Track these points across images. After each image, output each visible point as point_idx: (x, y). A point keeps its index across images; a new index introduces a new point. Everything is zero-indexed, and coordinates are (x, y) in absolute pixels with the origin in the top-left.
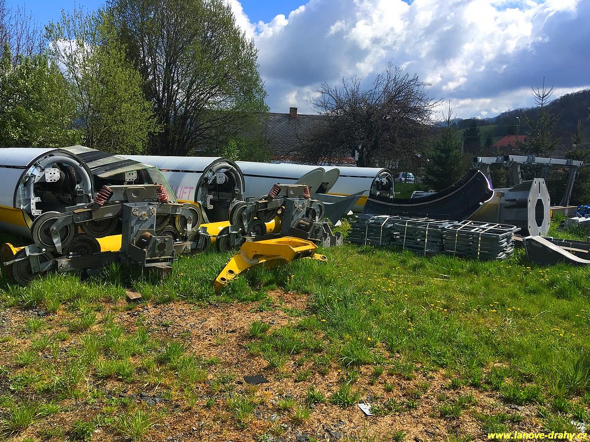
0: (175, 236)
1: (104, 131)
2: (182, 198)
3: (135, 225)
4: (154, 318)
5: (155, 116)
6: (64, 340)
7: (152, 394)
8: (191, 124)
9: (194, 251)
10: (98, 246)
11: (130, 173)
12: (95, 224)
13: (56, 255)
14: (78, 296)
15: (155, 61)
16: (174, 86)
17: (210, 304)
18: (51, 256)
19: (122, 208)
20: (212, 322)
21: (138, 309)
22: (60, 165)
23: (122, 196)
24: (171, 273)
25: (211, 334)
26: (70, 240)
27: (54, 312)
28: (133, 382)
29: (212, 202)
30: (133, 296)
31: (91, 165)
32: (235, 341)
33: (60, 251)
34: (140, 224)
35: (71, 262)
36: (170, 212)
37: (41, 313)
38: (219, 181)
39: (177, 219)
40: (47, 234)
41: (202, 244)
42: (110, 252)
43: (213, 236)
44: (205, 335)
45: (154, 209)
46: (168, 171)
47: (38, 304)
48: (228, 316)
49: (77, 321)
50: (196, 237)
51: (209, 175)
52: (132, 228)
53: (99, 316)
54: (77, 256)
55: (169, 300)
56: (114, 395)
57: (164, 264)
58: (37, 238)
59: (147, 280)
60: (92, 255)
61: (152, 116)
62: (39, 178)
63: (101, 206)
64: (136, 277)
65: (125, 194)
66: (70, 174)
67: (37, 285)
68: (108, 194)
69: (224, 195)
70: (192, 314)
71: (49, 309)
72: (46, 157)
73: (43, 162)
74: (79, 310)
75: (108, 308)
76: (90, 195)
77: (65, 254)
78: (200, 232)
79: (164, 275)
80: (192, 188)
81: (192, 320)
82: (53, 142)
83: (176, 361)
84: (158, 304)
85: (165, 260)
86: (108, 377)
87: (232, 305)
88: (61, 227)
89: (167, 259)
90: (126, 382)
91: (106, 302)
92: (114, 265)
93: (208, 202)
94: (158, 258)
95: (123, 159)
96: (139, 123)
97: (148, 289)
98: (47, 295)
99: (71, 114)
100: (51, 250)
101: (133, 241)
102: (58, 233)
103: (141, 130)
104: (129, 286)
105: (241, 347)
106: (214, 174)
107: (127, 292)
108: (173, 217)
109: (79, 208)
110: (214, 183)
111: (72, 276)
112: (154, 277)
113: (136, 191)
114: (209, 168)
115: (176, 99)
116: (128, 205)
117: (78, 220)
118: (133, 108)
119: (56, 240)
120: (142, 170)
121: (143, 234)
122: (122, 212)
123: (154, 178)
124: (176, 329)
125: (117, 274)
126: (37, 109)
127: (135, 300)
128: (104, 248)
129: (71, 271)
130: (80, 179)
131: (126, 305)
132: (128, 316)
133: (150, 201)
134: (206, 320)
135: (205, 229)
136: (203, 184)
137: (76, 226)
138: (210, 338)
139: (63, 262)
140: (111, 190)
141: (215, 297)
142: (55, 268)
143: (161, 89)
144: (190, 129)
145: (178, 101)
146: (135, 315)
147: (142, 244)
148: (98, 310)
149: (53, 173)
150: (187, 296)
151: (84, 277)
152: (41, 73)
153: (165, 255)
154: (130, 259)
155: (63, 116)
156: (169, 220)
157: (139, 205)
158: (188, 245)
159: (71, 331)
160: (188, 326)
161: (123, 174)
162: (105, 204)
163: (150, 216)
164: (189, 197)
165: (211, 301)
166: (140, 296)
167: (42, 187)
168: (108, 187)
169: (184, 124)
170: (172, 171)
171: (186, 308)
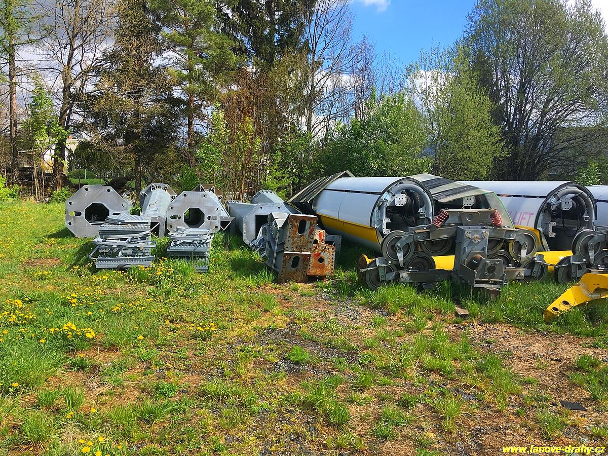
0: (508, 261)
1: (450, 159)
2: (520, 224)
3: (467, 247)
4: (478, 334)
5: (502, 140)
6: (400, 336)
7: (467, 392)
8: (544, 145)
9: (527, 278)
10: (433, 264)
11: (468, 198)
12: (432, 243)
13: (399, 268)
14: (414, 304)
15: (508, 83)
16: (527, 107)
17: (538, 331)
18: (395, 268)
19: (457, 231)
20: (537, 347)
21: (464, 323)
22: (408, 192)
23: (457, 220)
24: (500, 297)
25: (534, 359)
26: (410, 256)
27: (394, 314)
28: (452, 379)
29: (554, 229)
30: (461, 312)
31: (432, 191)
32: (559, 369)
33: (402, 264)
34: (471, 247)
35: (410, 275)
36: (504, 237)
37: (385, 313)
38: (564, 208)
39: (510, 244)
40: (393, 248)
41: (538, 272)
42: (443, 270)
43: (551, 265)
44: (527, 358)
45: (487, 233)
46: (509, 196)
47: (382, 306)
48: (556, 345)
49: (411, 323)
50: (532, 264)
51: (553, 200)
52: (464, 249)
53: (430, 324)
54: (415, 271)
55: (495, 321)
56: (436, 385)
57: (493, 286)
58: (386, 252)
59: (476, 299)
60: (428, 271)
61: (500, 140)
62: (390, 203)
63: (438, 227)
64: (466, 295)
65: (460, 218)
66: (415, 199)
67: (383, 290)
68: (444, 217)
69: (570, 223)
70: (517, 337)
71: (390, 311)
72: (397, 185)
73: (394, 189)
74: (414, 316)
75: (438, 318)
76: (430, 218)
77: (405, 267)
78: (536, 259)
79: (493, 296)
80: (532, 214)
81: (516, 343)
82: (405, 171)
83: (493, 372)
84: (484, 322)
85: (495, 283)
86: (432, 370)
87: (562, 337)
88: (404, 244)
89: (497, 282)
90: (446, 378)
91: (437, 314)
92: (446, 282)
93: (550, 230)
94: (487, 279)
95: (462, 185)
96: (485, 148)
97: (475, 307)
98: (390, 299)
99: (421, 144)
100: (395, 263)
101: (464, 261)
102: (402, 249)
103: (487, 155)
104: (458, 303)
105: (563, 375)
106: (559, 200)
107: (456, 308)
108: (507, 242)
109: (419, 229)
110: (558, 208)
111: (410, 286)
112: (482, 297)
113: (471, 215)
114: (553, 193)
115: (529, 119)
116: (462, 227)
117: (417, 239)
118: (479, 134)
119: (400, 256)
120: (480, 195)
121: (474, 256)
122: (456, 234)
123: (492, 203)
124: (498, 348)
125: (448, 290)
126: (394, 142)
127: (462, 316)
128: (439, 266)
129: (409, 283)
130: (423, 203)
131: (455, 319)
132: (455, 328)
133: (484, 225)
134: (531, 345)
135: (541, 257)
136: (546, 209)
137: (416, 244)
138: (531, 362)
139: (404, 274)
140: (447, 214)
141: (545, 326)
142: (397, 277)
143: (512, 111)
144: (543, 150)
145: (530, 121)
146: (461, 329)
147: (473, 265)
148: (430, 319)
149: (401, 198)
150: (514, 319)
151: (420, 289)
152: (399, 108)
153: (495, 277)
154: (461, 278)
155: (414, 146)
156: (502, 244)
157: (473, 228)
158: (522, 272)
159: (406, 331)
160: (511, 347)
161: (461, 200)
162: (442, 226)
163: (482, 239)
164: (528, 224)
165: (539, 329)
166: (467, 313)
167: (393, 210)
168: (445, 211)
169: (535, 146)
170: (514, 196)
171: (511, 331)
